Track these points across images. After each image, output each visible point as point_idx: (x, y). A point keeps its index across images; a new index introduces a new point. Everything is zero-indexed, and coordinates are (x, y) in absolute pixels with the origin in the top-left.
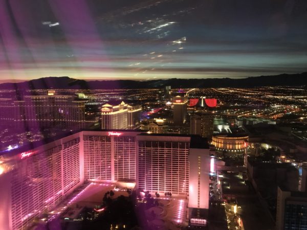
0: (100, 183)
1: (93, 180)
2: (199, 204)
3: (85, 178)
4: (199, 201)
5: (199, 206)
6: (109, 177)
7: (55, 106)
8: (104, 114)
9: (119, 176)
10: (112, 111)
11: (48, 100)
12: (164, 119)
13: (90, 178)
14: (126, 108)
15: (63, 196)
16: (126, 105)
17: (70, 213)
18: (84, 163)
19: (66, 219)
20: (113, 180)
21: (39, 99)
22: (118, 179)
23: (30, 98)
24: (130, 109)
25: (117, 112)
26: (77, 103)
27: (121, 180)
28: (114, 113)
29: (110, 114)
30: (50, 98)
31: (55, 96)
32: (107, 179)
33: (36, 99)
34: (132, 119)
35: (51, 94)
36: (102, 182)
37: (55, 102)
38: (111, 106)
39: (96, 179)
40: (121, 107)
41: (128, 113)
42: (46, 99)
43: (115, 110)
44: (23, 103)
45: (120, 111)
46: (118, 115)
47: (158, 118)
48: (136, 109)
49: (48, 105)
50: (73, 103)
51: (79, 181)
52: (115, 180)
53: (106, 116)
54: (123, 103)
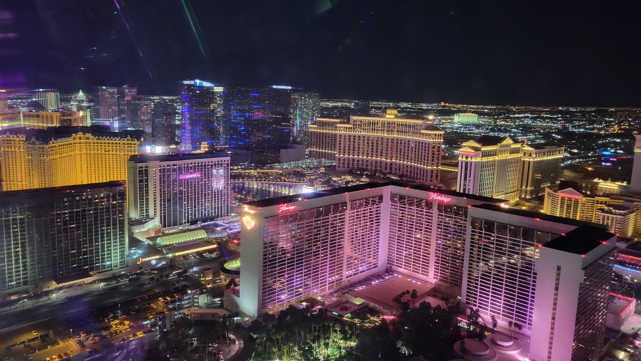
0: (409, 276)
1: (400, 270)
3: (388, 263)
4: (550, 353)
6: (426, 273)
7: (395, 136)
8: (464, 159)
9: (441, 273)
10: (479, 156)
11: (386, 125)
12: (619, 183)
13: (396, 266)
14: (517, 151)
15: (344, 281)
16: (518, 146)
17: (343, 306)
18: (388, 239)
19: (334, 313)
20: (432, 277)
21: (374, 123)
22: (439, 277)
23: (361, 121)
24: (530, 155)
25: (491, 159)
26: (430, 135)
27: (444, 281)
28: (485, 159)
29: (474, 160)
30: (389, 123)
31: (396, 120)
32: (422, 274)
33: (369, 123)
34: (533, 176)
35: (390, 116)
36: (412, 276)
37: (396, 130)
38: (480, 146)
39: (404, 268)
40: (504, 148)
41: (524, 162)
42: (383, 124)
43: (486, 154)
44: (349, 128)
45: (500, 156)
46: (493, 164)
47: (605, 179)
48: (544, 155)
49: (385, 135)
50: (423, 134)
51: (377, 266)
52: (434, 278)
53: (467, 163)
54: (508, 141)
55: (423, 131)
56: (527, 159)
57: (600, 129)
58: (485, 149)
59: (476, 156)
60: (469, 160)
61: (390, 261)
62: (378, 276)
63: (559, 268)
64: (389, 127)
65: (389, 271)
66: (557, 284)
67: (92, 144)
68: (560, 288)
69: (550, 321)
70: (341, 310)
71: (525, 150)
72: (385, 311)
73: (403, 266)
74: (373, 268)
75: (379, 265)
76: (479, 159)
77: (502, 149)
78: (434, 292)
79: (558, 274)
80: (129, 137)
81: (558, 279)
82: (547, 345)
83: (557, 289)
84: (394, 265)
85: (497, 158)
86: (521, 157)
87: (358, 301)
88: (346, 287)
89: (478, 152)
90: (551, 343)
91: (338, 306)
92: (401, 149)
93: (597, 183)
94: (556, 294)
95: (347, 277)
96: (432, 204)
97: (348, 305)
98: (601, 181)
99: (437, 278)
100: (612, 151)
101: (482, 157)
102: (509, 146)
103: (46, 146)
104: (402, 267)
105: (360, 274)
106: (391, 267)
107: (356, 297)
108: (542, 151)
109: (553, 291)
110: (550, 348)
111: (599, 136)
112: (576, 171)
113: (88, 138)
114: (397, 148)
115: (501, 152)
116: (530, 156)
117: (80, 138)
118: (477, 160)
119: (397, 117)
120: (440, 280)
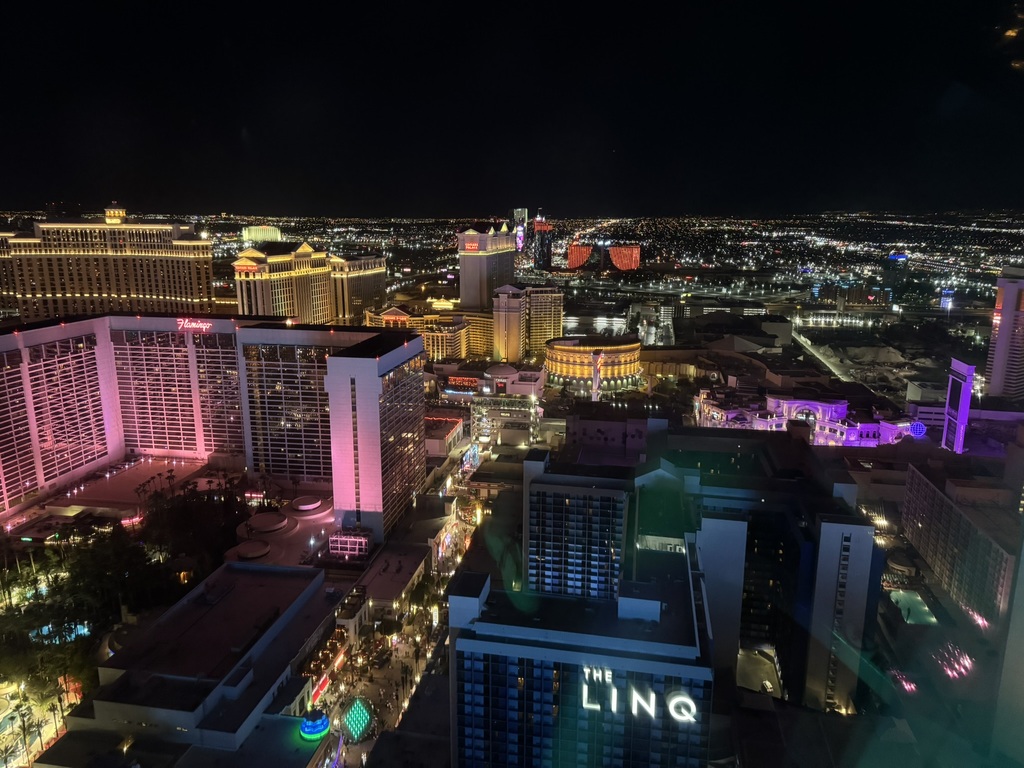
0: (163, 458)
1: (149, 451)
2: (358, 500)
3: (127, 446)
4: (358, 494)
5: (358, 506)
6: (191, 443)
7: (129, 253)
8: (243, 277)
9: (215, 441)
10: (264, 271)
11: (108, 237)
12: (454, 301)
13: (142, 446)
14: (321, 263)
15: (42, 488)
16: (322, 255)
17: (41, 526)
18: (120, 406)
19: (24, 539)
20: (202, 451)
21: (84, 234)
22: (213, 448)
23: (58, 232)
24: (342, 269)
25: (284, 275)
26: (188, 248)
27: (223, 452)
28: (275, 276)
29: (258, 277)
30: (113, 232)
31: (124, 226)
32: (186, 449)
33: (75, 233)
34: (350, 301)
35: (114, 219)
36: (171, 455)
37: (128, 244)
38: (263, 256)
39: (156, 447)
40: (301, 259)
41: (335, 279)
42: (103, 234)
43: (274, 268)
44: (35, 245)
45: (297, 270)
46: (289, 282)
47: (439, 298)
48: (361, 269)
49: (110, 253)
50: (177, 247)
51: (106, 453)
52: (206, 450)
53: (248, 283)
54: (305, 248)
55: (175, 243)
56: (338, 275)
57: (438, 245)
58: (272, 260)
59: (259, 271)
60: (251, 277)
61: (129, 441)
62: (111, 467)
63: (353, 382)
64: (114, 238)
65: (130, 456)
66: (354, 403)
68: (357, 408)
69: (352, 452)
70: (39, 531)
71: (334, 263)
72: (123, 513)
73: (153, 444)
74: (99, 457)
75: (109, 450)
76: (266, 276)
77: (298, 260)
78: (210, 470)
79: (353, 390)
81: (354, 397)
82: (354, 485)
83: (354, 409)
84: (137, 446)
85: (293, 274)
86: (329, 273)
87: (73, 511)
88: (48, 496)
89: (262, 266)
90: (357, 481)
91: (32, 527)
92: (142, 276)
93: (431, 304)
94: (355, 417)
95: (46, 480)
96: (183, 336)
97: (53, 522)
98: (434, 300)
99: (211, 450)
100: (451, 268)
101: (270, 272)
102: (309, 255)
104: (151, 447)
105: (72, 471)
106: (132, 451)
107: (68, 505)
108: (357, 263)
109: (351, 413)
110: (357, 487)
111: (438, 253)
112: (409, 295)
114: (136, 275)
115: (299, 264)
116: (343, 271)
118: (264, 278)
119: (125, 221)
120: (216, 451)
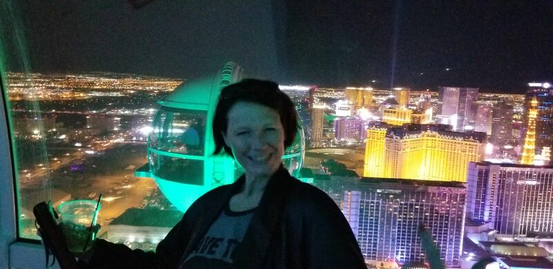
67: (437, 142)
80: (471, 139)
103: (401, 141)
113: (434, 136)
117: (428, 136)
